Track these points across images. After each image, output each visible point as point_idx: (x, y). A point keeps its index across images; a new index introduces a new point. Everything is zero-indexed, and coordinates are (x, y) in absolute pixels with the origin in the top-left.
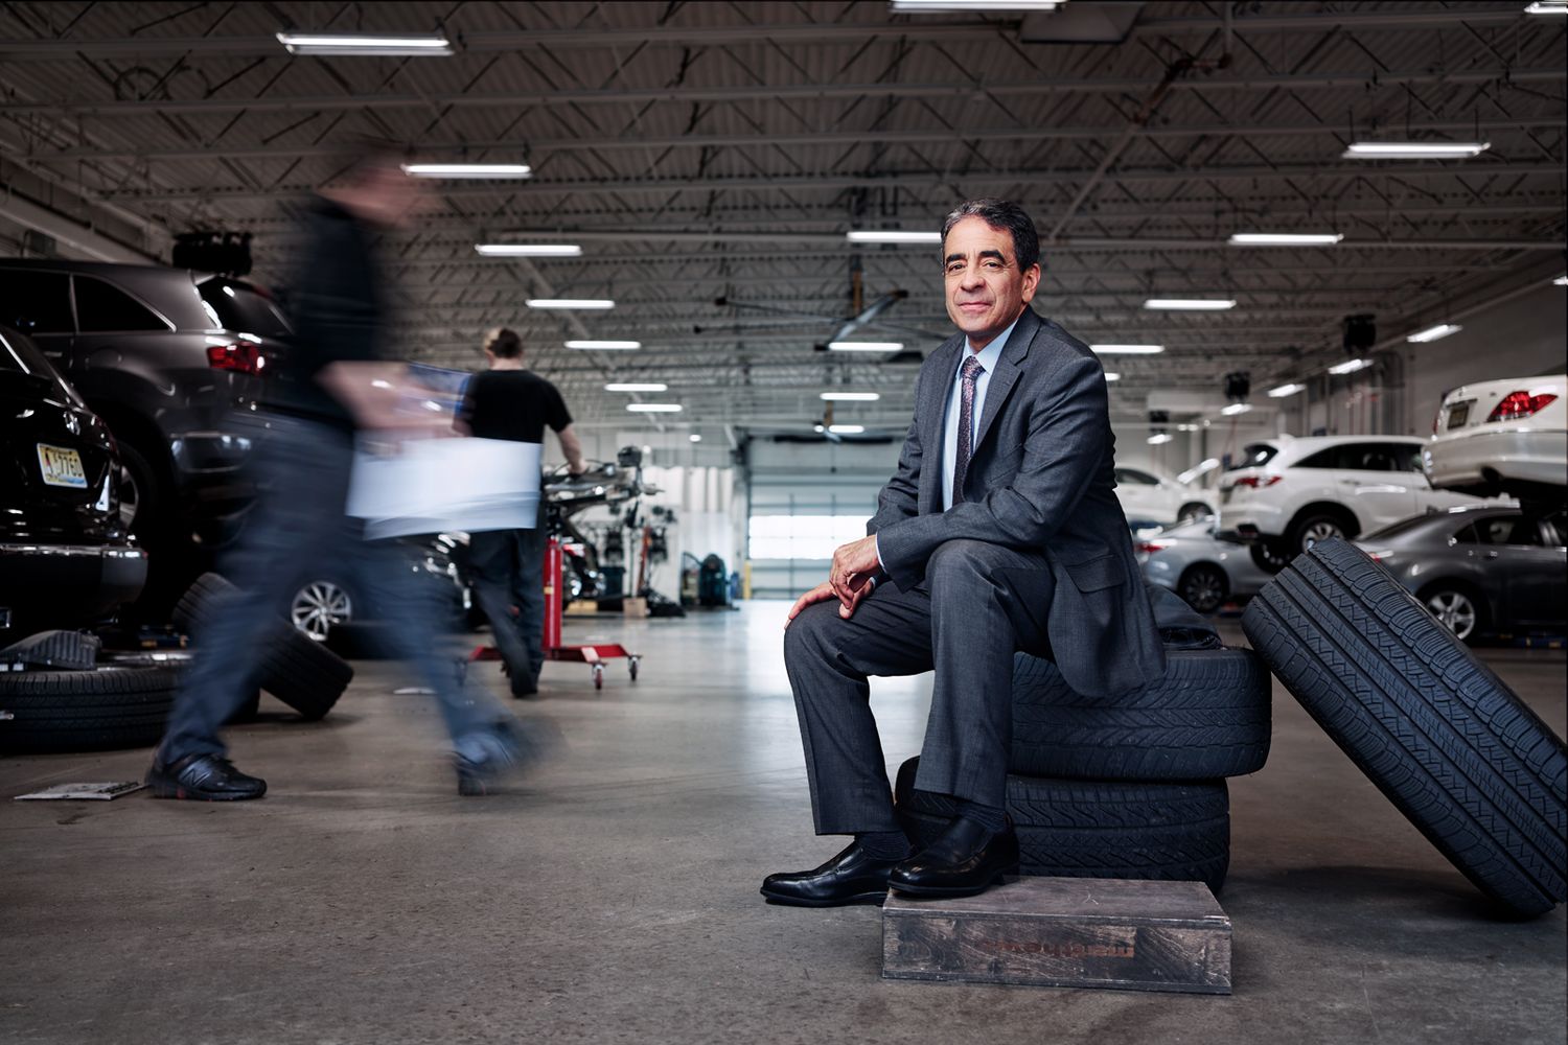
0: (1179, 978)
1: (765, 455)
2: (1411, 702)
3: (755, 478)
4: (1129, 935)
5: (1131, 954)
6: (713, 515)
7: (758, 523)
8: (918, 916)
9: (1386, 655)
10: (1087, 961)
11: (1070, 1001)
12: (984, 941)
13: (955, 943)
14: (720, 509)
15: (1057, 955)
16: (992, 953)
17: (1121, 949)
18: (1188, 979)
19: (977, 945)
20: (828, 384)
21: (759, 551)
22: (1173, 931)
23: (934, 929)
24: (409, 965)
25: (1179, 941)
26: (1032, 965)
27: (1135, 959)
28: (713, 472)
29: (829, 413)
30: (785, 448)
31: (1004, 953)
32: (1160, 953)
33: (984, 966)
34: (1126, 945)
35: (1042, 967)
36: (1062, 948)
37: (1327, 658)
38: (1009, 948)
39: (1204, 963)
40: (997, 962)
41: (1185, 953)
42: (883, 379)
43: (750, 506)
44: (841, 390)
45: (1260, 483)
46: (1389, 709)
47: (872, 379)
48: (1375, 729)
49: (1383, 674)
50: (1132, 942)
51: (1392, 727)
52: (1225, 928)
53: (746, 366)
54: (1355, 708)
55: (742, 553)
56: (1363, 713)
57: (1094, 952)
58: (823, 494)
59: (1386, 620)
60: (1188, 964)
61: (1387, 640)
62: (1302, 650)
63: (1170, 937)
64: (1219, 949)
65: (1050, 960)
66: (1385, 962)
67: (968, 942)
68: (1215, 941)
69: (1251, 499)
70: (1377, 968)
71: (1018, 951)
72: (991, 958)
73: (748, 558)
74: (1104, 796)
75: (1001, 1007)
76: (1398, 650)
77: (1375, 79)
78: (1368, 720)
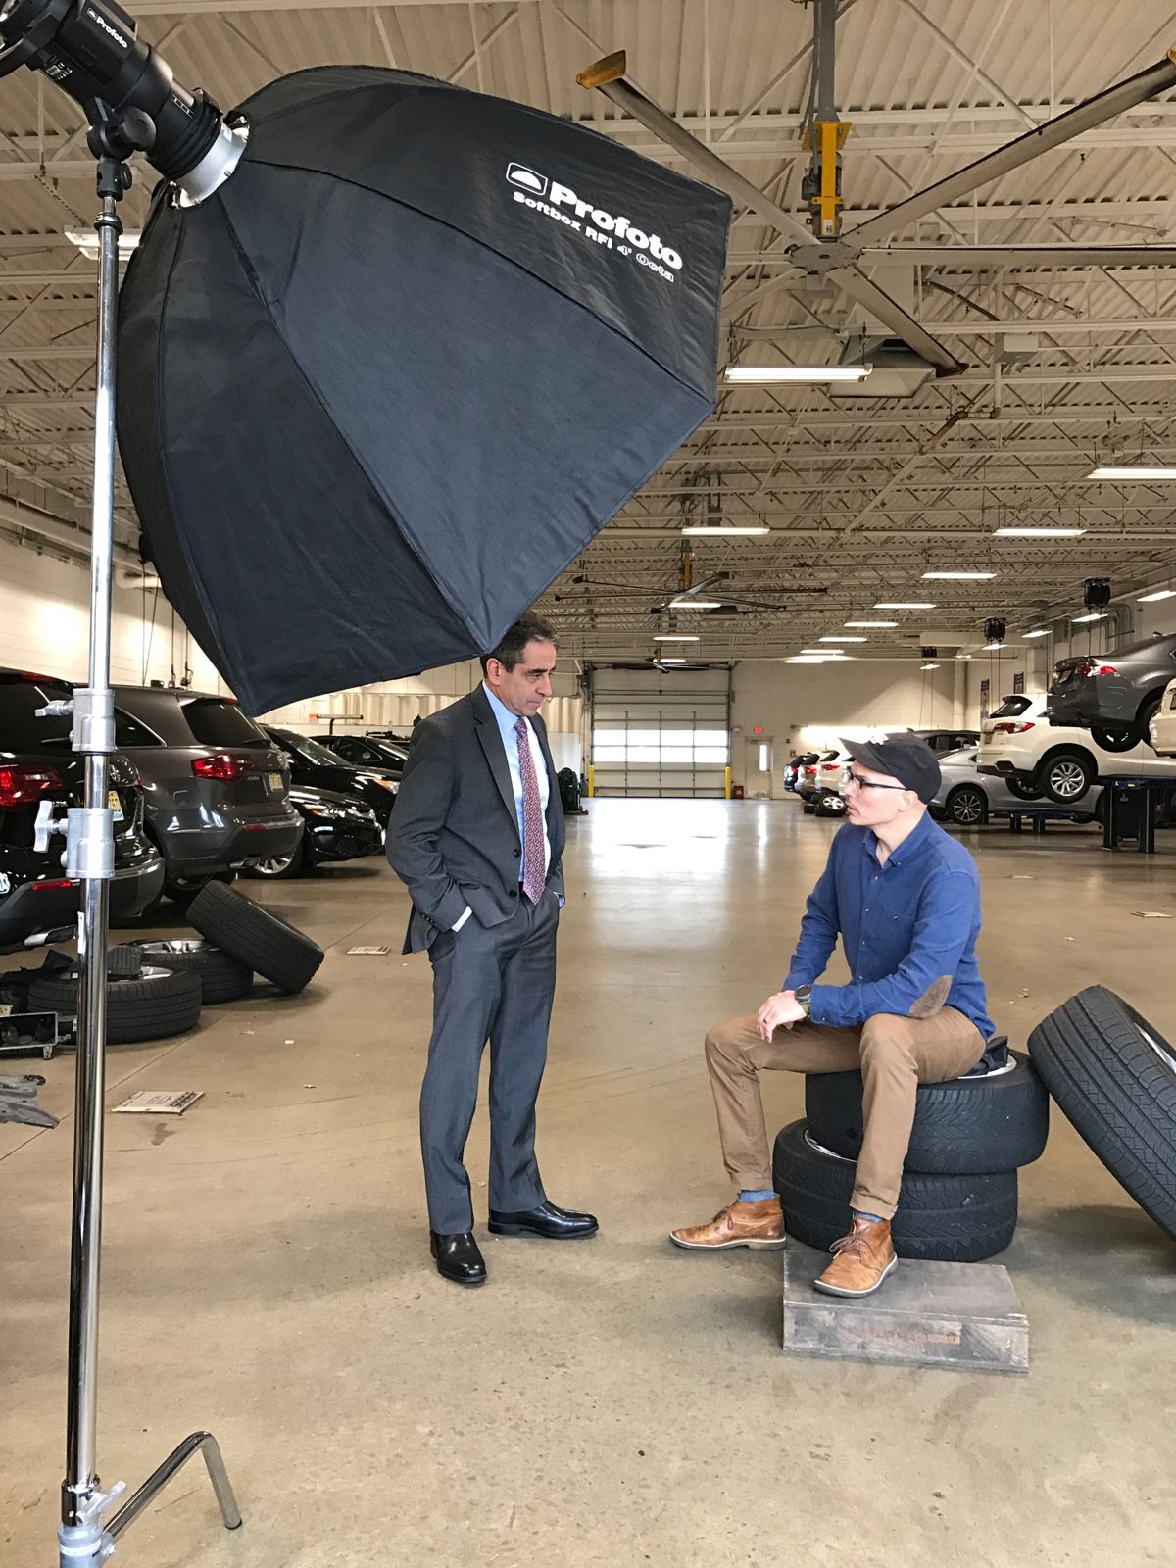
0: (992, 1360)
1: (605, 680)
2: (1154, 1139)
3: (597, 698)
4: (957, 1328)
5: (958, 1341)
6: (565, 735)
7: (601, 736)
8: (808, 1309)
9: (1136, 1102)
10: (928, 1344)
11: (917, 1379)
12: (855, 1327)
13: (835, 1329)
14: (571, 731)
15: (906, 1339)
16: (860, 1336)
17: (951, 1337)
18: (997, 1360)
19: (850, 1330)
20: (658, 629)
21: (601, 756)
22: (988, 1327)
23: (821, 1319)
24: (453, 1333)
25: (991, 1333)
26: (889, 1346)
27: (961, 1345)
28: (566, 700)
29: (658, 650)
30: (622, 674)
31: (869, 1337)
32: (979, 1341)
33: (856, 1345)
34: (955, 1335)
35: (895, 1348)
36: (909, 1335)
37: (1093, 1098)
38: (872, 1333)
39: (1009, 1350)
40: (864, 1342)
41: (996, 1343)
42: (703, 624)
43: (593, 721)
44: (668, 633)
45: (1016, 730)
46: (1140, 1144)
47: (696, 624)
48: (1128, 1156)
49: (1134, 1117)
50: (959, 1333)
51: (1140, 1156)
52: (1024, 1326)
53: (593, 616)
54: (1113, 1139)
55: (587, 759)
56: (1119, 1144)
57: (932, 1338)
58: (652, 712)
59: (1137, 1075)
60: (999, 1350)
61: (1137, 1090)
62: (1075, 1089)
63: (985, 1331)
64: (1020, 1340)
65: (901, 1343)
66: (1134, 1331)
67: (843, 1327)
68: (1017, 1335)
69: (1008, 742)
70: (1128, 1339)
71: (878, 1336)
72: (860, 1340)
73: (592, 763)
74: (929, 1184)
75: (871, 1387)
76: (1145, 1099)
77: (1115, 418)
78: (1122, 1149)
